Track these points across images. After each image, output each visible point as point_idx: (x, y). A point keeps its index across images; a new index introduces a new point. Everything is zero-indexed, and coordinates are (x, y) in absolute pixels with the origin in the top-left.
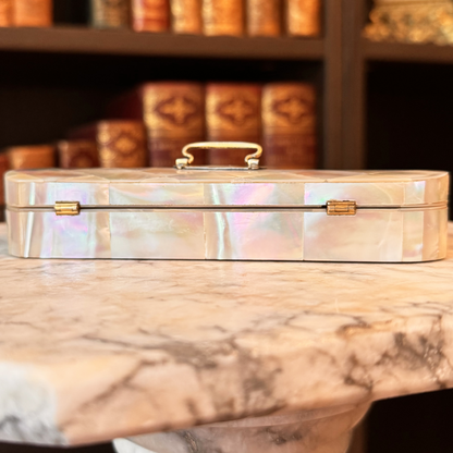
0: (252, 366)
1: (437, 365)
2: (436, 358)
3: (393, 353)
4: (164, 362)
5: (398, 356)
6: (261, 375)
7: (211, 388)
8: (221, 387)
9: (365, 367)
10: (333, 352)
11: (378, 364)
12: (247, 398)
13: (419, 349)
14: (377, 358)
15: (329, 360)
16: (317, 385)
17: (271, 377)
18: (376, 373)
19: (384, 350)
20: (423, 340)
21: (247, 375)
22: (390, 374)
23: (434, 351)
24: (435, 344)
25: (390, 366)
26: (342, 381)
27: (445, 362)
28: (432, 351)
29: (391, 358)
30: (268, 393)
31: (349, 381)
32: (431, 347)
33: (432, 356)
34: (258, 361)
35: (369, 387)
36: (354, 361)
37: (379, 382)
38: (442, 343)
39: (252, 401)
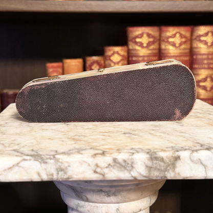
0: (59, 164)
1: (131, 170)
2: (131, 168)
3: (112, 164)
4: (30, 160)
5: (114, 166)
6: (62, 167)
7: (46, 169)
8: (49, 169)
9: (101, 168)
10: (89, 162)
11: (107, 167)
12: (58, 174)
13: (124, 164)
14: (106, 165)
15: (87, 164)
16: (83, 172)
17: (66, 168)
18: (106, 171)
19: (109, 163)
20: (125, 161)
21: (58, 166)
22: (111, 171)
23: (130, 165)
24: (130, 163)
25: (112, 169)
26: (93, 172)
27: (134, 170)
28: (128, 165)
29: (111, 166)
30: (65, 173)
31: (95, 172)
32: (128, 164)
33: (129, 167)
34: (62, 163)
35: (103, 175)
36: (97, 166)
37: (107, 174)
38: (133, 163)
39: (60, 175)
